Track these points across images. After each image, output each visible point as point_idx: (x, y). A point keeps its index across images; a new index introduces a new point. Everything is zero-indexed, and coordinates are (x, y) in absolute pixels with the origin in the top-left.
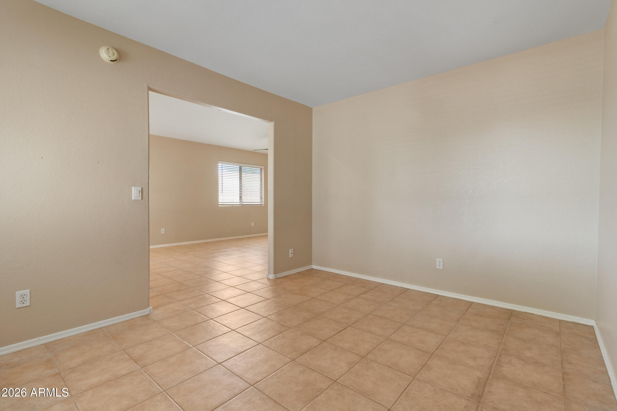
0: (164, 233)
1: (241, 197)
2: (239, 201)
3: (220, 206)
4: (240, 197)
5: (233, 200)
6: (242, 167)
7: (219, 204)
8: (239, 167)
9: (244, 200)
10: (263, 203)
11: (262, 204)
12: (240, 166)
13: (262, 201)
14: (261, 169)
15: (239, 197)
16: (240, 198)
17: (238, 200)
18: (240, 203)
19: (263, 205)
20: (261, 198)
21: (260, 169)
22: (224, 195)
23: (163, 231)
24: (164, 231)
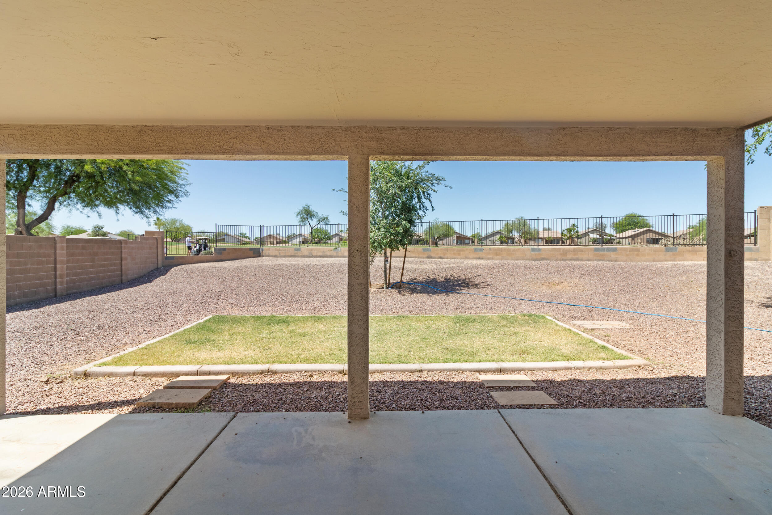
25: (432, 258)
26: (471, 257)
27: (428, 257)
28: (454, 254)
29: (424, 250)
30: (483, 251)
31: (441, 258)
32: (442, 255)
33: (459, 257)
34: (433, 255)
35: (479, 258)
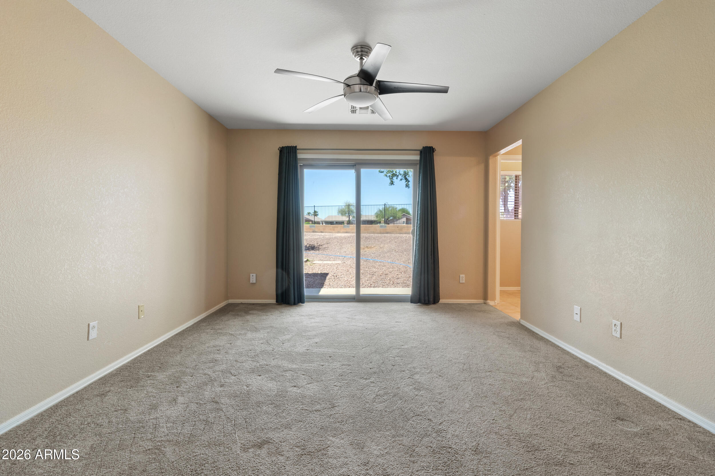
25: (316, 232)
26: (341, 231)
27: (313, 232)
28: (331, 229)
29: (310, 226)
30: (349, 227)
31: (322, 232)
32: (322, 230)
33: (334, 232)
34: (316, 230)
35: (347, 232)
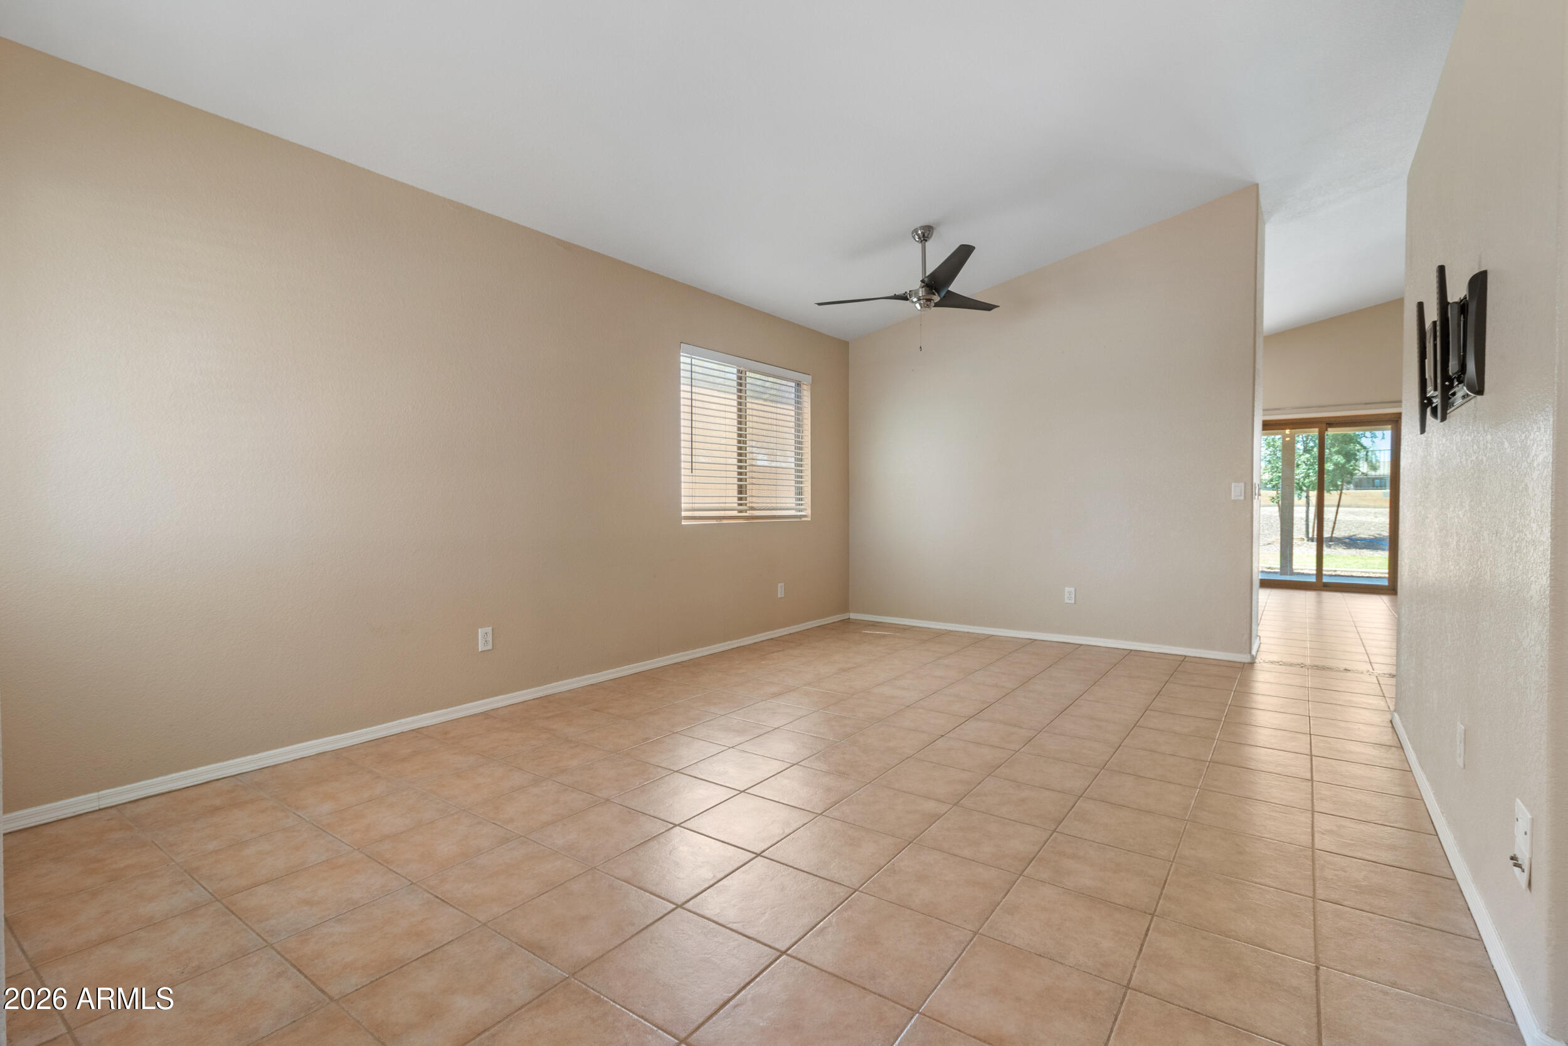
0: (490, 647)
1: (741, 490)
2: (736, 505)
3: (684, 523)
4: (740, 487)
5: (723, 500)
6: (748, 374)
7: (684, 514)
8: (735, 371)
9: (754, 499)
10: (808, 512)
11: (805, 516)
12: (741, 369)
13: (802, 505)
14: (798, 384)
15: (736, 487)
16: (740, 492)
17: (733, 501)
18: (741, 511)
19: (809, 519)
20: (799, 492)
21: (793, 384)
22: (697, 479)
23: (484, 638)
24: (490, 639)
